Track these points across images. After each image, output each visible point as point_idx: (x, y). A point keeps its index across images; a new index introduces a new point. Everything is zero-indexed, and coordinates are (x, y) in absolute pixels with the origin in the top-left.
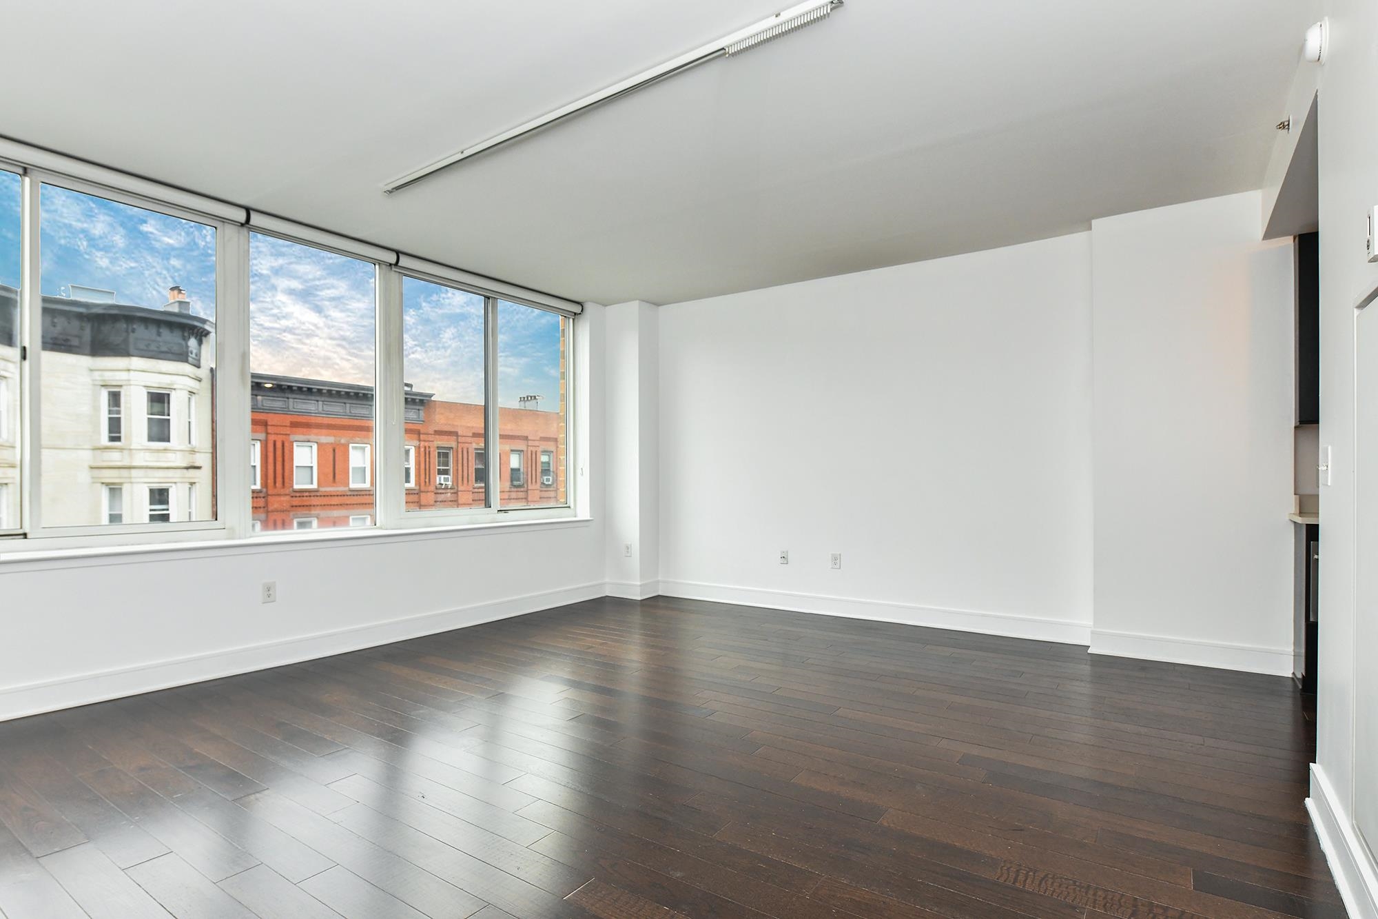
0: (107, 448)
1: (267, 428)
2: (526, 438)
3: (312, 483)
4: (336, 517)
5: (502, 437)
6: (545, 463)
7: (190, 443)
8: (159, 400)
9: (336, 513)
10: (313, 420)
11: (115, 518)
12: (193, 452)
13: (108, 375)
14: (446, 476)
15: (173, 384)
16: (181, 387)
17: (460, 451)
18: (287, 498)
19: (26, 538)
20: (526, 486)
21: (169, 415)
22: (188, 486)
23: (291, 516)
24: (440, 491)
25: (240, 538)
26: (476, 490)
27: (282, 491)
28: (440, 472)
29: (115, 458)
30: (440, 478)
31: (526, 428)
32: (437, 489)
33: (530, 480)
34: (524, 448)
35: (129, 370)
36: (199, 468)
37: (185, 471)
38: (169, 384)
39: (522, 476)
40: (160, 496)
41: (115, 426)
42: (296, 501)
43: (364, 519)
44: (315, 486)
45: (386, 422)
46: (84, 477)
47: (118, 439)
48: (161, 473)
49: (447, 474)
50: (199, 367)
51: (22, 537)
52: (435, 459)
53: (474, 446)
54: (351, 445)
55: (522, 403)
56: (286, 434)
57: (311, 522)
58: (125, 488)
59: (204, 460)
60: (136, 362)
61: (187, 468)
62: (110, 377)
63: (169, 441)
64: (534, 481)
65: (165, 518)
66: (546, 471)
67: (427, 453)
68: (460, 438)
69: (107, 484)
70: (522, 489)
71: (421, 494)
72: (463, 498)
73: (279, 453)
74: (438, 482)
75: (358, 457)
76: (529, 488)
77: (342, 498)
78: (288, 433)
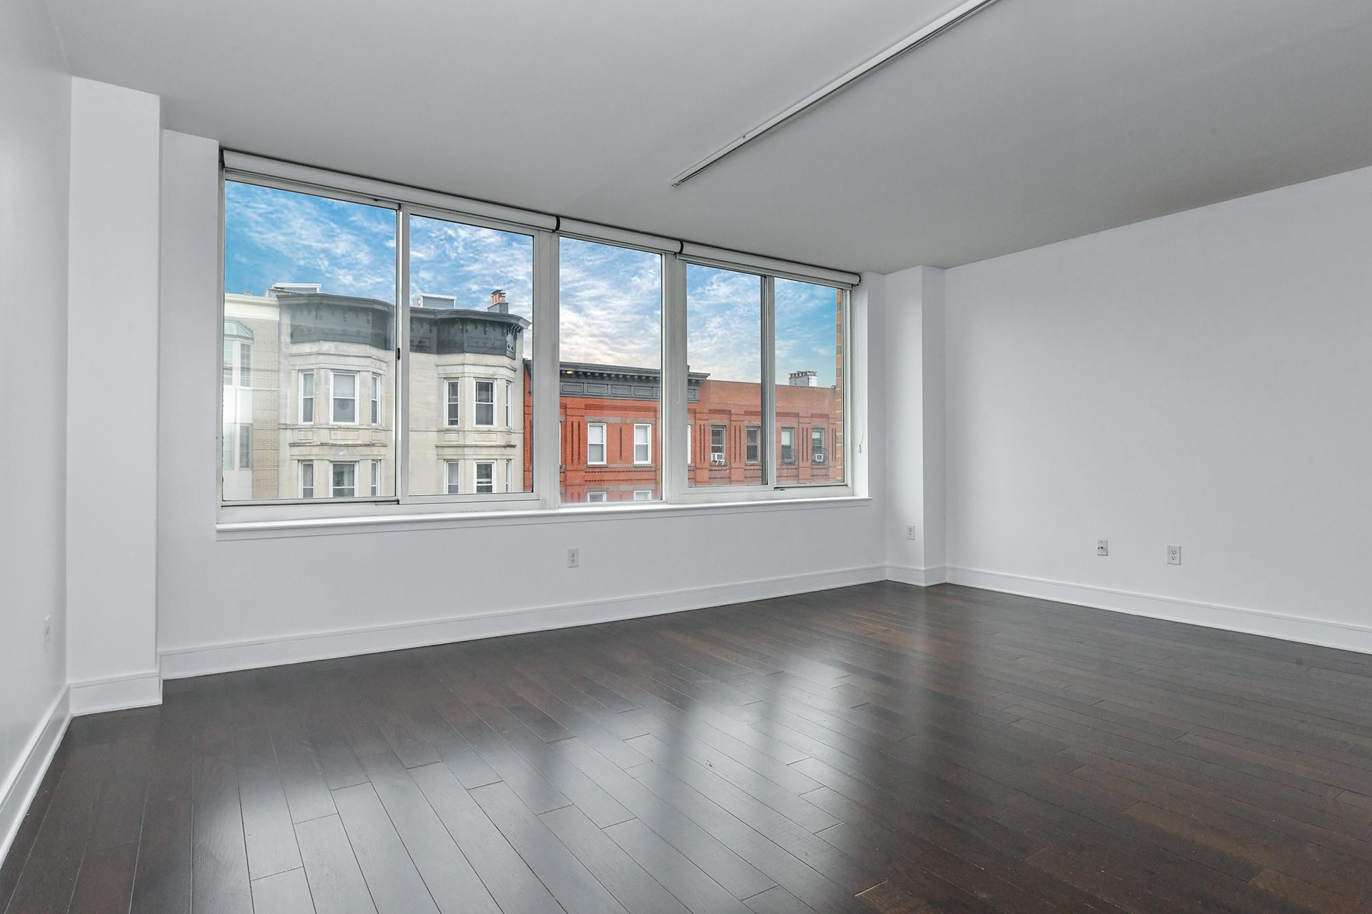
0: (448, 430)
1: (566, 411)
2: (797, 415)
3: (602, 460)
4: (622, 492)
5: (779, 414)
6: (817, 439)
7: (507, 425)
8: (485, 388)
9: (623, 487)
10: (607, 403)
11: (453, 489)
12: (509, 432)
13: (449, 370)
14: (720, 454)
15: (495, 375)
16: (502, 377)
17: (733, 428)
18: (583, 474)
19: (398, 504)
20: (797, 463)
21: (492, 402)
22: (505, 462)
23: (585, 490)
24: (715, 468)
25: (550, 509)
26: (748, 467)
27: (580, 467)
28: (715, 450)
29: (453, 438)
30: (714, 456)
31: (799, 405)
32: (711, 466)
33: (801, 458)
34: (795, 425)
35: (463, 364)
36: (513, 446)
37: (503, 449)
38: (492, 375)
39: (793, 454)
40: (485, 471)
41: (453, 411)
42: (589, 477)
43: (646, 494)
44: (604, 463)
45: (671, 402)
46: (432, 454)
47: (455, 422)
48: (485, 451)
49: (721, 452)
50: (514, 359)
51: (396, 503)
52: (709, 437)
53: (746, 423)
54: (635, 425)
55: (793, 380)
56: (581, 416)
57: (601, 496)
58: (461, 463)
59: (517, 440)
60: (470, 357)
61: (505, 447)
62: (452, 371)
63: (492, 424)
64: (805, 457)
65: (489, 489)
66: (817, 448)
67: (702, 431)
68: (732, 416)
69: (447, 460)
70: (793, 467)
71: (697, 470)
72: (736, 474)
73: (576, 432)
74: (712, 460)
75: (641, 437)
76: (800, 466)
77: (628, 473)
78: (583, 414)
